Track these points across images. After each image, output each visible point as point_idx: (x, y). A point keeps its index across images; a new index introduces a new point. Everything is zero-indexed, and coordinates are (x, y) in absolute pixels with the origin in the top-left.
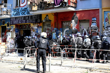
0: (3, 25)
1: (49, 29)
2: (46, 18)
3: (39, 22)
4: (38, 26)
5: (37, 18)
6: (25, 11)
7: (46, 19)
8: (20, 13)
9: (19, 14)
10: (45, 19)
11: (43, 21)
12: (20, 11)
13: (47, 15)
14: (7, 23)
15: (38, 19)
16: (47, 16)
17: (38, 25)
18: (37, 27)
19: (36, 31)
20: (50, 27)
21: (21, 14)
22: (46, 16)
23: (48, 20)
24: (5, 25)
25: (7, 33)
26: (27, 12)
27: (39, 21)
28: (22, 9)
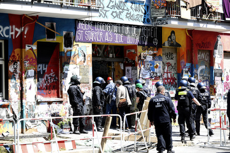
0: (51, 40)
1: (170, 65)
2: (170, 37)
3: (155, 46)
4: (154, 55)
5: (153, 35)
6: (121, 10)
7: (172, 40)
8: (106, 11)
9: (105, 15)
10: (168, 40)
11: (164, 43)
12: (108, 7)
13: (173, 32)
14: (64, 33)
15: (154, 38)
16: (173, 34)
17: (155, 52)
18: (152, 57)
19: (149, 66)
20: (172, 59)
21: (112, 14)
22: (171, 34)
23: (175, 43)
24: (55, 40)
25: (66, 67)
26: (127, 14)
27: (157, 43)
28: (114, 4)
